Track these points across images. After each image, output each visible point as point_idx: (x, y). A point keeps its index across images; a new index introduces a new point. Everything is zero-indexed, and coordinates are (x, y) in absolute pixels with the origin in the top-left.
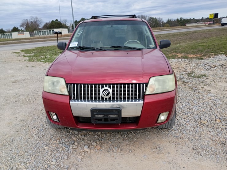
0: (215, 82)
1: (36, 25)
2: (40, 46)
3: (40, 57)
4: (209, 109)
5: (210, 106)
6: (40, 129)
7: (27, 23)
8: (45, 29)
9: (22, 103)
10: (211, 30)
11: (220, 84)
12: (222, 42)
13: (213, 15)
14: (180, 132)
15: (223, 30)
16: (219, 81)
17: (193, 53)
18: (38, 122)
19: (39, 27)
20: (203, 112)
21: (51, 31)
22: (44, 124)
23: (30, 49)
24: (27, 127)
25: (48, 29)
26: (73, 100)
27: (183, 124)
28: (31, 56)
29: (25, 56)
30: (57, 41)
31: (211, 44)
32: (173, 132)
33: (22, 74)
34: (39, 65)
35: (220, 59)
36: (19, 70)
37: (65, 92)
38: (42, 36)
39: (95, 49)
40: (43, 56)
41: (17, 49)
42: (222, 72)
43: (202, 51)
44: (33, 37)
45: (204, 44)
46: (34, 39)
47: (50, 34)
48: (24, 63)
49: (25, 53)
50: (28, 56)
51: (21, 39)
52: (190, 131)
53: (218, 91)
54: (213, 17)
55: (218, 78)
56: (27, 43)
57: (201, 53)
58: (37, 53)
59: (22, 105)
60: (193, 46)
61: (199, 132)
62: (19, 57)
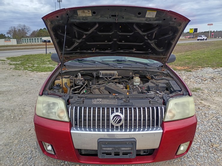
0: (211, 97)
1: (24, 32)
2: (27, 54)
3: (27, 65)
4: (215, 128)
5: (215, 124)
6: (28, 158)
7: (15, 30)
8: (32, 37)
9: (6, 120)
10: (192, 44)
11: (217, 99)
12: (206, 55)
13: (193, 30)
14: (194, 160)
15: (203, 44)
16: (215, 95)
17: (181, 65)
18: (25, 147)
19: (27, 35)
20: (211, 133)
21: (39, 39)
22: (33, 149)
23: (17, 57)
24: (11, 154)
25: (35, 37)
26: (74, 128)
27: (194, 149)
28: (18, 64)
29: (11, 64)
30: (45, 49)
31: (196, 57)
32: (187, 160)
33: (7, 84)
34: (26, 74)
35: (208, 72)
36: (3, 79)
37: (64, 117)
38: (29, 43)
39: (96, 62)
40: (30, 65)
41: (2, 57)
42: (214, 85)
43: (188, 64)
44: (19, 45)
45: (190, 57)
46: (21, 46)
47: (38, 42)
48: (10, 71)
49: (11, 61)
50: (14, 64)
51: (7, 46)
52: (205, 158)
53: (217, 107)
54: (192, 31)
55: (213, 92)
56: (14, 50)
57: (188, 65)
58: (24, 61)
59: (6, 123)
60: (180, 59)
61: (214, 159)
62: (4, 65)
